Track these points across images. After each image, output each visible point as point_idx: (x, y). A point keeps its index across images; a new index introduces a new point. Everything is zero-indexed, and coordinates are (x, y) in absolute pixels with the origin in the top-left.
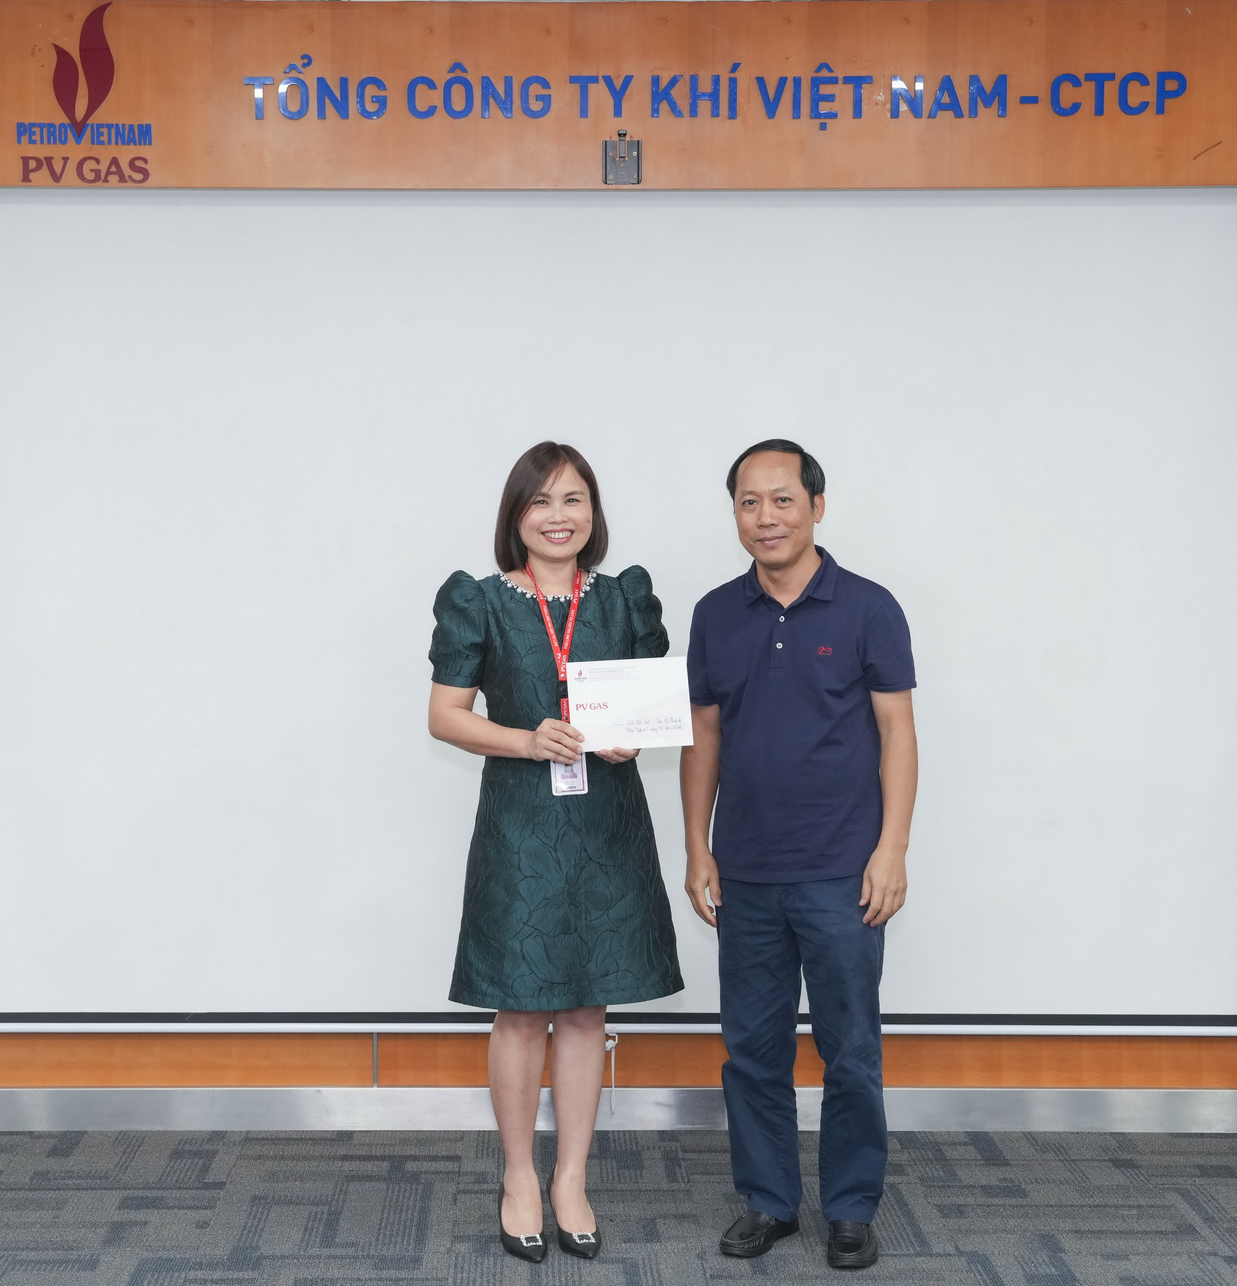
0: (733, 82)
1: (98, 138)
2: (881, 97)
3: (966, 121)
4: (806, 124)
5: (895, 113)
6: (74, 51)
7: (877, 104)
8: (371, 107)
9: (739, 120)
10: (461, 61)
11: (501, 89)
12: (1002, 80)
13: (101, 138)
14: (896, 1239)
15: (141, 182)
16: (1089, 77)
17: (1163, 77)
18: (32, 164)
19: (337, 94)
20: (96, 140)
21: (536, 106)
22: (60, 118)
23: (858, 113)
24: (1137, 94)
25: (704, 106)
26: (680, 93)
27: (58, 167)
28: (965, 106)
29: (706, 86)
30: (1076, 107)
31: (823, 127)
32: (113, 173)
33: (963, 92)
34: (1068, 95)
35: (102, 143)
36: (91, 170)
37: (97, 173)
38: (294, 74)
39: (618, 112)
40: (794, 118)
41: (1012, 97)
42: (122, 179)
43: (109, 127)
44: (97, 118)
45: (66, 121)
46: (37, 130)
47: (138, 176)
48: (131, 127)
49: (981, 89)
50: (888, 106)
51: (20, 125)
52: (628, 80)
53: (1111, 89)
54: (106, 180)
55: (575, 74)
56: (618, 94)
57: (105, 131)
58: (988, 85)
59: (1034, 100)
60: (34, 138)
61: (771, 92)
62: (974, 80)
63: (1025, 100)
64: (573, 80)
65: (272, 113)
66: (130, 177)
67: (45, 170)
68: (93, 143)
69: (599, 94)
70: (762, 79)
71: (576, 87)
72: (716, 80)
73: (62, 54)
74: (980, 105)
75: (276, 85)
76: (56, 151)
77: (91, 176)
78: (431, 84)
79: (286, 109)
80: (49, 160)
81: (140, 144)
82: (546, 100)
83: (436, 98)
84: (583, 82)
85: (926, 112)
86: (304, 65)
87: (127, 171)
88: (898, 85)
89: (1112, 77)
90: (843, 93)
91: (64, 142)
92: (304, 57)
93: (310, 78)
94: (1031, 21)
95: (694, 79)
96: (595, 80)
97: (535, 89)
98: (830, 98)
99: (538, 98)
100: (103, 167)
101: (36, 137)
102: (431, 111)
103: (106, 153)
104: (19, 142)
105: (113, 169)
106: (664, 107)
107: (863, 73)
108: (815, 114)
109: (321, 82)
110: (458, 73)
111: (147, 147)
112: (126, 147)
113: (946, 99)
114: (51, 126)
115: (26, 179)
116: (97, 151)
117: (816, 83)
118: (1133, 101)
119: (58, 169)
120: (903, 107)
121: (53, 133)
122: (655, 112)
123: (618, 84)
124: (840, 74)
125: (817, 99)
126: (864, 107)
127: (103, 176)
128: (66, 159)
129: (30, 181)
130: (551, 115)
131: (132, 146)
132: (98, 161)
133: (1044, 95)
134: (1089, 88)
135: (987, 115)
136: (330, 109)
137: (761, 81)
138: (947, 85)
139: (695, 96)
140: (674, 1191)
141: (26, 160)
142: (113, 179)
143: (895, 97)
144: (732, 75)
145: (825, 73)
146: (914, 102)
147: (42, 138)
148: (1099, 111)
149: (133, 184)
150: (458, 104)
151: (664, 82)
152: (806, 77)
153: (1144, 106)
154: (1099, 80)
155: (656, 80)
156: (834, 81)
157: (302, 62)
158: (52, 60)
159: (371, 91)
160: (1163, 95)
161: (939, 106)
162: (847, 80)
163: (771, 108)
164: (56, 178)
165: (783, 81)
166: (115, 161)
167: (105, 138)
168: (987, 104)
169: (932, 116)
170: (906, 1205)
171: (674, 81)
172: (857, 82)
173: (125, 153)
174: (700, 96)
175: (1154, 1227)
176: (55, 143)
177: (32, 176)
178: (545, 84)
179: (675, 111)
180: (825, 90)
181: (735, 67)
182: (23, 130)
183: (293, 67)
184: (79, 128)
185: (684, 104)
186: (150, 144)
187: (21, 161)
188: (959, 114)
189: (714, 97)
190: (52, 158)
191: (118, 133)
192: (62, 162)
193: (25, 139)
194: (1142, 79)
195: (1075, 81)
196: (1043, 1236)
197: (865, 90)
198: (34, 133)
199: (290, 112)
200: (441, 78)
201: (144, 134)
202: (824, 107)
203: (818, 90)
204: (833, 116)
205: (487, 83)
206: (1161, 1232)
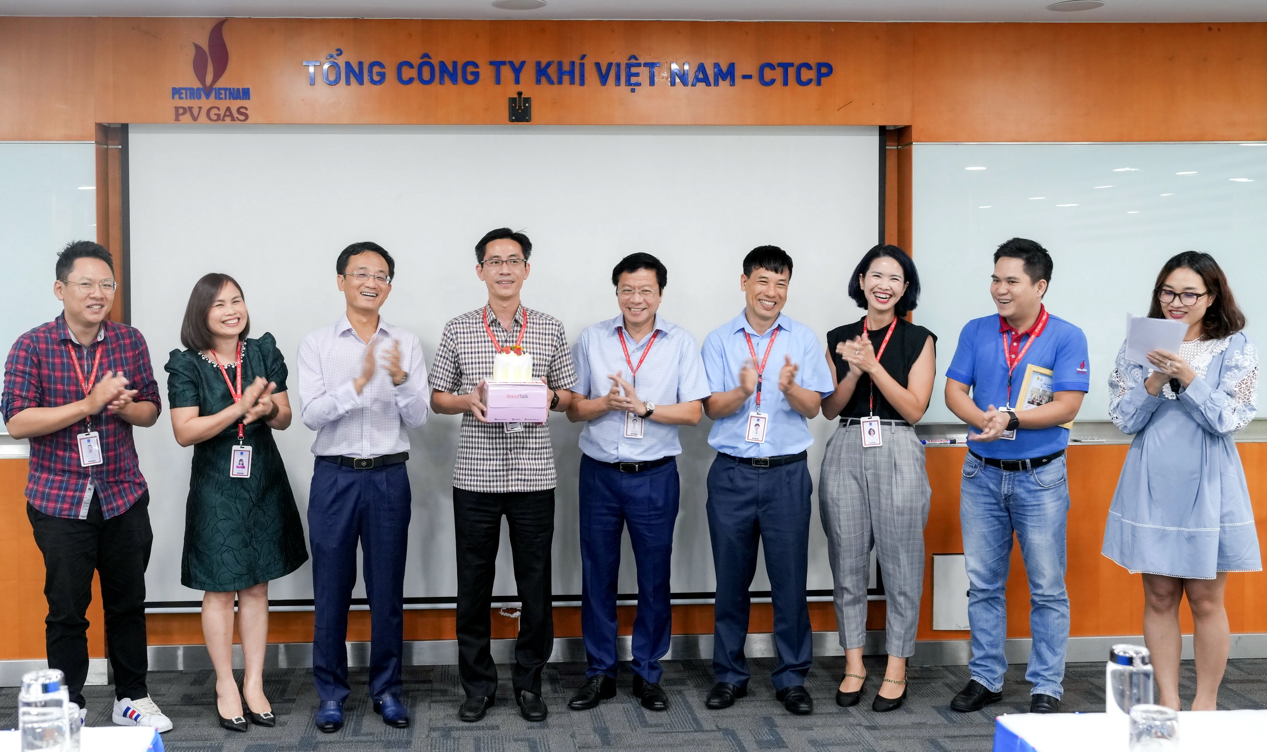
0: (582, 65)
1: (219, 96)
2: (665, 75)
3: (712, 88)
4: (624, 89)
5: (673, 83)
6: (205, 47)
7: (663, 78)
8: (376, 78)
9: (585, 87)
10: (427, 52)
11: (450, 68)
12: (732, 66)
13: (221, 96)
14: (683, 722)
15: (243, 121)
16: (780, 65)
17: (820, 65)
18: (181, 111)
19: (357, 70)
20: (218, 97)
21: (470, 78)
22: (196, 84)
23: (652, 83)
24: (806, 75)
25: (566, 79)
26: (552, 71)
27: (195, 112)
28: (712, 80)
29: (566, 67)
30: (773, 81)
31: (633, 91)
32: (228, 116)
33: (710, 72)
34: (768, 74)
35: (222, 99)
36: (215, 114)
37: (218, 115)
38: (332, 60)
39: (517, 81)
40: (616, 85)
41: (738, 74)
42: (233, 119)
43: (225, 89)
44: (218, 85)
45: (200, 86)
46: (184, 92)
47: (242, 118)
48: (238, 90)
49: (721, 70)
50: (669, 79)
51: (174, 89)
52: (523, 63)
53: (791, 72)
54: (223, 120)
55: (492, 60)
56: (517, 71)
57: (223, 92)
58: (724, 68)
59: (750, 77)
60: (182, 96)
61: (604, 70)
62: (717, 65)
63: (745, 77)
64: (492, 63)
65: (320, 81)
66: (237, 118)
67: (188, 115)
68: (216, 99)
69: (507, 72)
70: (598, 63)
71: (493, 68)
72: (573, 63)
73: (198, 48)
74: (720, 79)
75: (321, 65)
76: (194, 103)
77: (215, 118)
78: (411, 66)
79: (327, 79)
80: (191, 108)
81: (243, 99)
82: (476, 75)
83: (413, 73)
84: (497, 65)
85: (690, 83)
86: (338, 55)
87: (236, 115)
88: (674, 67)
89: (792, 65)
90: (644, 72)
91: (199, 98)
92: (338, 50)
93: (341, 61)
94: (747, 33)
95: (560, 64)
96: (504, 63)
97: (470, 69)
98: (637, 75)
99: (472, 73)
100: (222, 113)
101: (183, 96)
102: (411, 80)
103: (223, 104)
104: (173, 98)
105: (228, 113)
106: (543, 79)
107: (655, 61)
108: (628, 83)
109: (348, 64)
110: (426, 59)
111: (247, 100)
112: (235, 101)
113: (701, 76)
114: (192, 89)
115: (177, 119)
116: (218, 103)
117: (629, 66)
118: (804, 78)
119: (196, 113)
120: (678, 80)
121: (193, 94)
122: (538, 82)
123: (517, 65)
124: (642, 61)
125: (629, 75)
126: (656, 79)
127: (222, 118)
128: (200, 108)
129: (179, 120)
130: (479, 83)
131: (238, 100)
132: (219, 109)
133: (755, 74)
134: (779, 71)
135: (724, 84)
136: (353, 79)
137: (598, 65)
138: (701, 68)
139: (561, 73)
140: (555, 698)
141: (177, 109)
142: (228, 119)
143: (673, 75)
144: (582, 61)
145: (633, 61)
146: (683, 77)
147: (186, 95)
148: (786, 83)
149: (239, 122)
150: (426, 75)
151: (543, 65)
152: (623, 61)
153: (810, 81)
154: (785, 66)
155: (538, 64)
156: (639, 65)
157: (336, 52)
158: (192, 52)
159: (376, 69)
160: (820, 76)
161: (699, 80)
162: (646, 65)
163: (604, 79)
164: (195, 119)
165: (610, 65)
166: (228, 109)
167: (223, 96)
168: (724, 79)
169: (693, 85)
170: (688, 703)
171: (549, 64)
172: (651, 65)
173: (235, 105)
174: (564, 73)
175: (826, 711)
176: (194, 99)
177: (181, 118)
178: (476, 66)
179: (551, 82)
180: (634, 70)
181: (583, 57)
182: (176, 92)
183: (332, 56)
184: (208, 91)
185: (554, 77)
186: (249, 99)
187: (174, 109)
188: (708, 84)
189: (572, 73)
190: (192, 107)
191: (230, 93)
192: (198, 110)
193: (177, 96)
194: (808, 66)
195: (772, 67)
196: (765, 718)
197: (656, 70)
198: (182, 93)
199: (330, 81)
200: (416, 61)
201: (245, 94)
202: (634, 80)
203: (630, 70)
204: (639, 84)
205: (442, 64)
206: (830, 713)
